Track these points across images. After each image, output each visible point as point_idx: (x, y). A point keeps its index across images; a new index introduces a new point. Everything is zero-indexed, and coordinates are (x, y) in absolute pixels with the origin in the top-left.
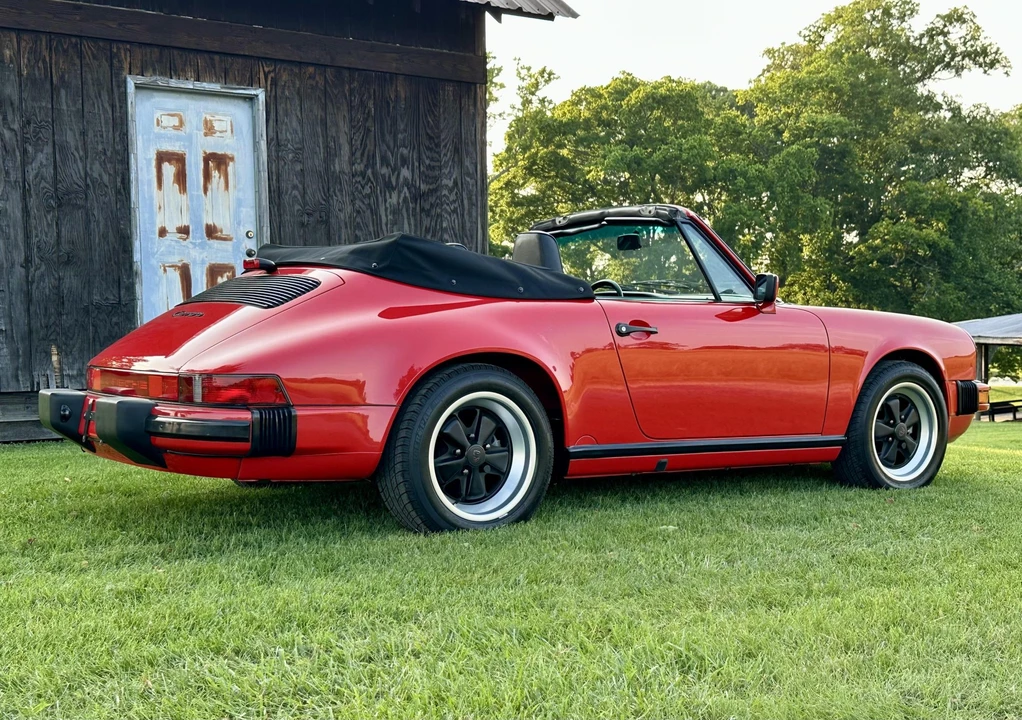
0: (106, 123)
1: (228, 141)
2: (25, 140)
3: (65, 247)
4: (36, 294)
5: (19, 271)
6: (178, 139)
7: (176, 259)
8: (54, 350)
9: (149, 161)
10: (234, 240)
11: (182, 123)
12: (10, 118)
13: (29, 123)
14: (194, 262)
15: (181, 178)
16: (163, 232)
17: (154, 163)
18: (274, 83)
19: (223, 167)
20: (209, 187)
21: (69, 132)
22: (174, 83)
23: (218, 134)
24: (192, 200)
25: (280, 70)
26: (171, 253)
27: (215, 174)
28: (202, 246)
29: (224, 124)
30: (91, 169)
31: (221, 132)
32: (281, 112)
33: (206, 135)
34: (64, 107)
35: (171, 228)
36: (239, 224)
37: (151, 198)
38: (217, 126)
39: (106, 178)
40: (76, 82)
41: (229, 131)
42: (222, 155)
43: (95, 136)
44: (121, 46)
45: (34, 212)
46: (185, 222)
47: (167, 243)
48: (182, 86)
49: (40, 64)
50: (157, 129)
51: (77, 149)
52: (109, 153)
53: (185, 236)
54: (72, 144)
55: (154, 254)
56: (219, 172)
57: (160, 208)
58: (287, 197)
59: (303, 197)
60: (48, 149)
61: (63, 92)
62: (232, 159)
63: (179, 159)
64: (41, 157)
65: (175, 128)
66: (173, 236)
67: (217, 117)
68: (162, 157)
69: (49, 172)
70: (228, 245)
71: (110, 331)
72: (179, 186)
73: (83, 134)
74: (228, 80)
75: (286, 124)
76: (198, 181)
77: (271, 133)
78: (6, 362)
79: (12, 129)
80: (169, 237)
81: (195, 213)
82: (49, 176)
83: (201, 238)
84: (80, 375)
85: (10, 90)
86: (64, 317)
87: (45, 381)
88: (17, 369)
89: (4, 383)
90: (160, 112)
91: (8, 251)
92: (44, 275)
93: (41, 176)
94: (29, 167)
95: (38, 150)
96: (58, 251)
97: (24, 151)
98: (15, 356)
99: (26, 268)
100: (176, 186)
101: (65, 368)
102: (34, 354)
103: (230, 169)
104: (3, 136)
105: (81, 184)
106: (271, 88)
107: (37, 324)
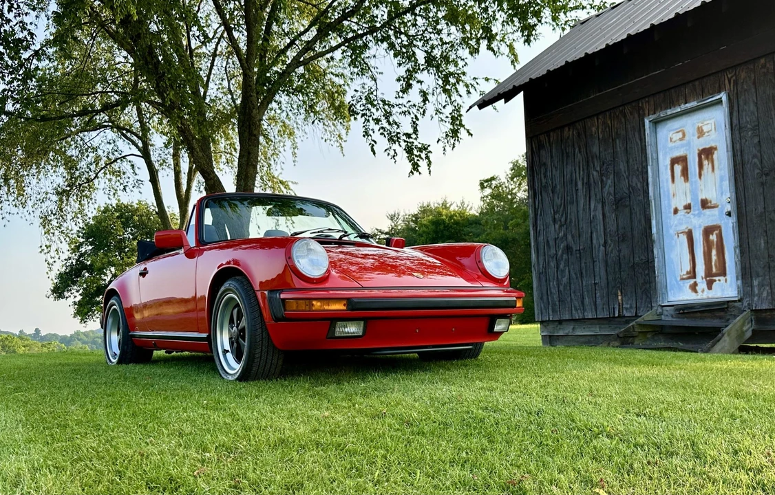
0: (638, 151)
1: (713, 137)
2: (602, 175)
3: (621, 232)
4: (610, 261)
5: (602, 248)
6: (682, 146)
7: (684, 228)
8: (619, 293)
9: (667, 166)
10: (720, 207)
11: (684, 135)
13: (604, 164)
14: (695, 227)
15: (685, 173)
16: (676, 211)
17: (669, 167)
18: (736, 83)
19: (710, 157)
20: (703, 173)
21: (621, 163)
22: (669, 112)
23: (706, 134)
24: (692, 185)
25: (739, 72)
26: (681, 224)
27: (705, 163)
28: (699, 215)
29: (709, 126)
30: (632, 182)
31: (708, 132)
32: (741, 103)
33: (699, 137)
34: (619, 149)
35: (681, 207)
36: (722, 194)
37: (668, 191)
38: (705, 129)
39: (639, 185)
40: (623, 133)
41: (713, 129)
42: (709, 148)
43: (633, 161)
44: (643, 101)
45: (607, 214)
46: (689, 201)
47: (678, 218)
48: (674, 112)
49: (607, 129)
50: (670, 145)
51: (625, 172)
52: (640, 169)
53: (689, 210)
54: (623, 170)
55: (671, 227)
56: (708, 161)
57: (674, 195)
58: (749, 166)
59: (761, 162)
60: (612, 177)
61: (617, 140)
62: (716, 149)
63: (682, 160)
64: (609, 182)
65: (681, 139)
66: (682, 212)
67: (706, 123)
68: (674, 161)
69: (612, 190)
70: (715, 211)
71: (644, 279)
72: (684, 178)
73: (628, 162)
74: (704, 95)
75: (746, 111)
76: (695, 171)
77: (735, 121)
78: (599, 301)
79: (597, 171)
80: (679, 213)
81: (694, 193)
82: (612, 192)
83: (698, 210)
84: (631, 307)
85: (595, 149)
86: (622, 273)
87: (614, 312)
88: (604, 304)
89: (598, 313)
90: (672, 133)
91: (598, 239)
92: (612, 250)
93: (609, 193)
94: (604, 190)
95: (608, 178)
96: (618, 234)
97: (602, 181)
98: (602, 297)
99: (605, 247)
100: (682, 178)
101: (624, 303)
102: (610, 296)
103: (715, 156)
104: (593, 175)
105: (627, 192)
106: (734, 88)
107: (610, 278)
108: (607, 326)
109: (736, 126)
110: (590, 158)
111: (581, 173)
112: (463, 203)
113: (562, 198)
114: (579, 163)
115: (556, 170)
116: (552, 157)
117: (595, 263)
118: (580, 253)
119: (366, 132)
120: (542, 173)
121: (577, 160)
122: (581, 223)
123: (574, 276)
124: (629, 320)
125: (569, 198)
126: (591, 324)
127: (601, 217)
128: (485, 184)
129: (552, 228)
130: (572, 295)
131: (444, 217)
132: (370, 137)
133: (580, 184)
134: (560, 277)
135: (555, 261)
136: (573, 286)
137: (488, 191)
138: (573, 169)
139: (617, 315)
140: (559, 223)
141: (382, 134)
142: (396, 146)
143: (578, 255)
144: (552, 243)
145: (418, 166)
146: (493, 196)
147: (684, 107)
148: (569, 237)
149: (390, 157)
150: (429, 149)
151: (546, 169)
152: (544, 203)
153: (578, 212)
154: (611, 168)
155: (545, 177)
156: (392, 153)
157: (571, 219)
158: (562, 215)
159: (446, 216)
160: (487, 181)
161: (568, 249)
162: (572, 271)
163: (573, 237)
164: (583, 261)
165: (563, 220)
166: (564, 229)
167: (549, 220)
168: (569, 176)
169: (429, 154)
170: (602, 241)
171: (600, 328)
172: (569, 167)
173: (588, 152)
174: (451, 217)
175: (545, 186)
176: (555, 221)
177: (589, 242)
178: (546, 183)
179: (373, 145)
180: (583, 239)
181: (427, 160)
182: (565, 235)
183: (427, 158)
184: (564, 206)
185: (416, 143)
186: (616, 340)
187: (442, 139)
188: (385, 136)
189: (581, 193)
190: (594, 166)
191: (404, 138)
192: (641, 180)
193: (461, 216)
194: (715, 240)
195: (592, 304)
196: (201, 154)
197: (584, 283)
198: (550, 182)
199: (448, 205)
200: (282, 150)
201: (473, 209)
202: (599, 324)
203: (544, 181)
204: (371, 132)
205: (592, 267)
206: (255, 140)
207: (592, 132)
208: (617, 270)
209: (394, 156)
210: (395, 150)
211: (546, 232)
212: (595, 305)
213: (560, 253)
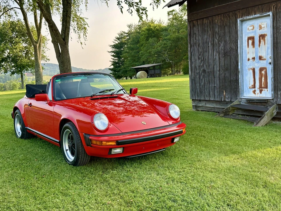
0: (234, 33)
1: (265, 30)
2: (219, 41)
3: (226, 66)
4: (221, 78)
5: (218, 72)
6: (253, 32)
7: (252, 67)
8: (224, 92)
9: (246, 40)
10: (267, 60)
11: (254, 28)
12: (217, 36)
13: (220, 37)
14: (256, 67)
15: (253, 44)
16: (249, 60)
18: (276, 8)
19: (264, 38)
20: (260, 45)
21: (227, 37)
22: (248, 17)
23: (263, 28)
24: (256, 49)
25: (278, 4)
26: (250, 65)
27: (262, 40)
28: (258, 62)
29: (264, 25)
30: (231, 46)
31: (264, 28)
32: (278, 17)
33: (260, 29)
34: (226, 31)
35: (251, 58)
36: (268, 55)
37: (246, 50)
38: (262, 26)
39: (234, 47)
40: (228, 24)
41: (266, 27)
42: (264, 34)
43: (232, 37)
44: (237, 11)
45: (221, 58)
46: (254, 56)
47: (250, 62)
48: (250, 18)
49: (222, 22)
50: (248, 31)
52: (235, 41)
53: (254, 60)
54: (228, 40)
55: (246, 66)
57: (248, 53)
58: (279, 44)
60: (223, 42)
61: (226, 27)
62: (266, 35)
63: (252, 38)
64: (222, 44)
65: (252, 29)
66: (251, 60)
67: (263, 23)
68: (249, 39)
69: (223, 48)
70: (265, 62)
71: (235, 87)
73: (230, 37)
74: (263, 12)
75: (280, 21)
76: (257, 44)
77: (275, 25)
78: (216, 93)
79: (217, 39)
80: (250, 61)
81: (256, 53)
82: (223, 49)
83: (258, 60)
84: (229, 98)
85: (217, 30)
86: (226, 83)
87: (222, 99)
88: (218, 95)
89: (215, 98)
90: (249, 26)
91: (216, 68)
92: (222, 73)
93: (222, 49)
94: (220, 48)
95: (221, 43)
96: (225, 67)
97: (219, 44)
98: (217, 92)
99: (219, 72)
100: (252, 46)
101: (226, 96)
102: (220, 93)
103: (266, 38)
104: (215, 41)
105: (229, 50)
106: (275, 10)
107: (221, 85)
108: (219, 104)
109: (275, 27)
110: (214, 33)
111: (211, 39)
112: (160, 20)
113: (202, 49)
114: (210, 35)
115: (200, 37)
116: (198, 31)
117: (215, 78)
118: (209, 73)
119: (118, 3)
120: (194, 37)
121: (209, 34)
122: (210, 60)
123: (206, 82)
124: (228, 103)
125: (205, 49)
126: (212, 103)
127: (218, 59)
128: (170, 13)
129: (198, 61)
130: (205, 90)
131: (152, 27)
132: (120, 5)
133: (210, 44)
134: (200, 82)
135: (198, 75)
136: (206, 87)
137: (171, 16)
138: (207, 37)
139: (223, 100)
140: (201, 59)
141: (126, 3)
142: (132, 8)
143: (208, 74)
144: (197, 67)
145: (142, 18)
146: (173, 19)
147: (254, 16)
148: (205, 66)
149: (130, 13)
150: (147, 9)
151: (196, 36)
152: (195, 50)
153: (209, 56)
154: (223, 39)
155: (195, 39)
156: (130, 11)
157: (205, 58)
158: (202, 56)
159: (153, 27)
160: (171, 12)
161: (204, 71)
162: (205, 80)
163: (206, 66)
164: (210, 77)
165: (202, 58)
166: (203, 62)
167: (197, 58)
168: (205, 40)
169: (147, 12)
170: (218, 69)
171: (216, 104)
172: (206, 36)
173: (214, 30)
174: (155, 27)
175: (195, 43)
176: (199, 58)
177: (213, 69)
178: (196, 42)
179: (122, 9)
180: (211, 67)
181: (146, 15)
182: (203, 65)
183: (146, 13)
184: (203, 52)
185: (140, 7)
186: (222, 114)
187: (152, 4)
188: (127, 4)
189: (210, 48)
190: (216, 37)
191: (136, 4)
192: (235, 45)
193: (159, 27)
194: (264, 73)
195: (213, 94)
196: (46, 12)
197: (210, 86)
198: (198, 42)
199: (154, 21)
200: (81, 3)
201: (164, 23)
202: (216, 103)
203: (195, 41)
204: (121, 3)
205: (213, 79)
206: (69, 5)
207: (215, 22)
208: (224, 82)
209: (131, 13)
210: (131, 10)
211: (195, 63)
212: (215, 95)
213: (201, 72)
